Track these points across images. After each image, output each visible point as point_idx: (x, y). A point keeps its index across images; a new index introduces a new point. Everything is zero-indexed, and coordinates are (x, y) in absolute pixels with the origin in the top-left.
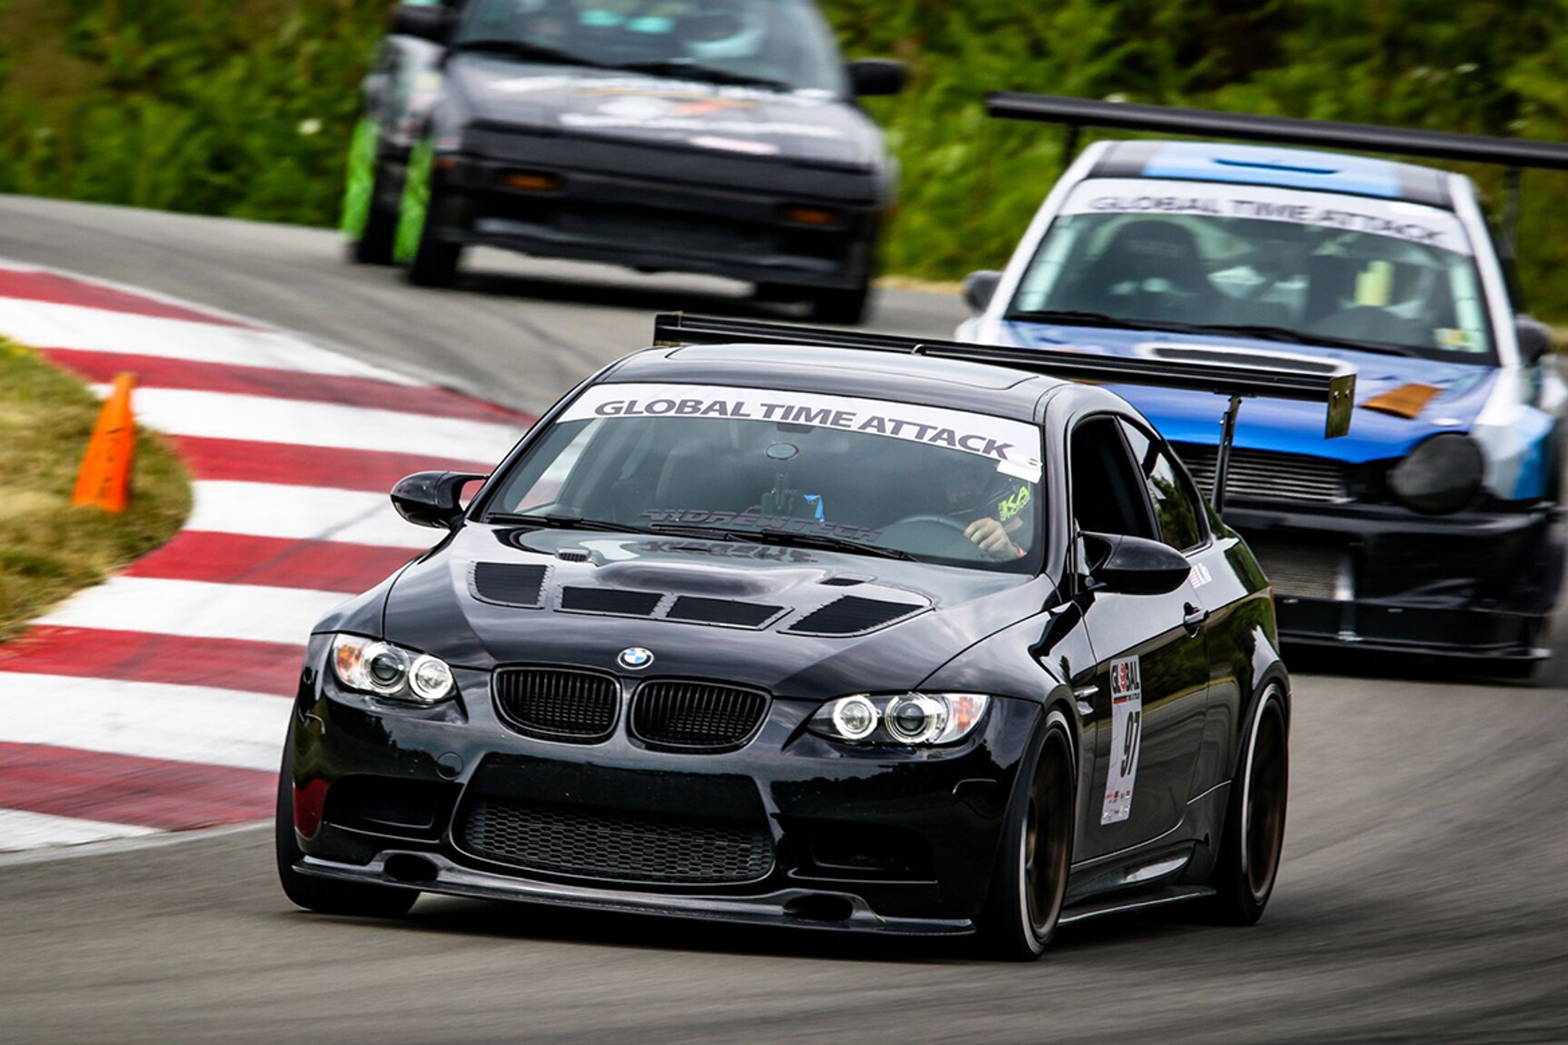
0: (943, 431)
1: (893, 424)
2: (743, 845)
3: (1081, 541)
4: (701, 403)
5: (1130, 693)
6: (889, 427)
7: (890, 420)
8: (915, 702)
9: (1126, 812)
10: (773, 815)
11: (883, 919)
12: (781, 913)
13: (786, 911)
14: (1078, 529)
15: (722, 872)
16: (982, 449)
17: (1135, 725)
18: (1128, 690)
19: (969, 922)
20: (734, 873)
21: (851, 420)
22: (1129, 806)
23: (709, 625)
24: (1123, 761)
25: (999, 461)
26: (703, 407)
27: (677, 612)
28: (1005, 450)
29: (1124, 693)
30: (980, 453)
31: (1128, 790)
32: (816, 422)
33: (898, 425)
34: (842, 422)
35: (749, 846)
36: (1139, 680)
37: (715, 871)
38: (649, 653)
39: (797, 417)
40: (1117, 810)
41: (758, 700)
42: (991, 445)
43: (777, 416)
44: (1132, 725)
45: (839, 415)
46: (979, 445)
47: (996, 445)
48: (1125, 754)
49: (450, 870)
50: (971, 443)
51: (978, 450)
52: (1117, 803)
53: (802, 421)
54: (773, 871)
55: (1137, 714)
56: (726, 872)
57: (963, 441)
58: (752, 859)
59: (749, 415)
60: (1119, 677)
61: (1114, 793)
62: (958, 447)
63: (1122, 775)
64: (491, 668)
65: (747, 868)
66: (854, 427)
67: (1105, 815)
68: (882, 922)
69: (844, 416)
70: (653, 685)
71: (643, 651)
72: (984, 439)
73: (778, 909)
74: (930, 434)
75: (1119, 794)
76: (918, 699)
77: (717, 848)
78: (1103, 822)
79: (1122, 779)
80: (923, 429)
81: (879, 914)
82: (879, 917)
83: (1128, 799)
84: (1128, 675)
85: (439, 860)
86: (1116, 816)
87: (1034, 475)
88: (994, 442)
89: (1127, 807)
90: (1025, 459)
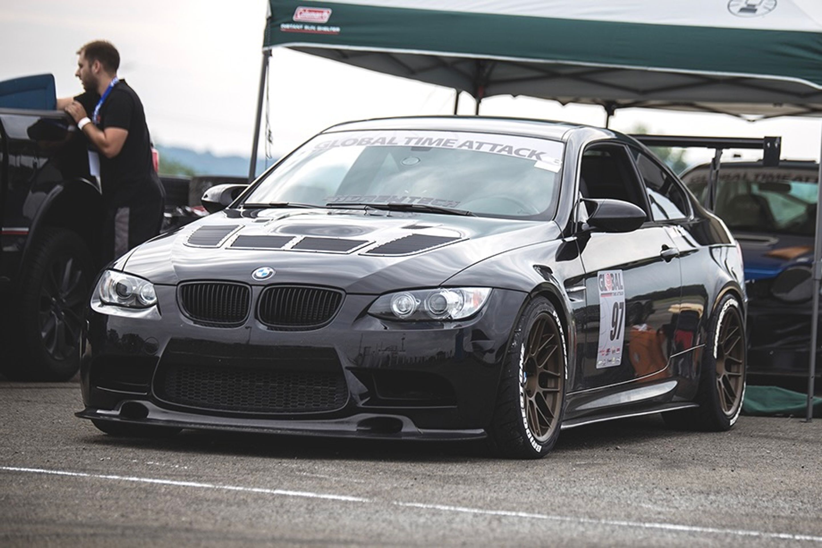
0: (506, 147)
1: (478, 144)
2: (331, 388)
3: (582, 204)
4: (372, 139)
5: (615, 291)
6: (475, 145)
7: (477, 142)
8: (441, 293)
9: (618, 361)
10: (347, 368)
11: (422, 431)
12: (355, 430)
13: (359, 428)
14: (581, 197)
15: (319, 405)
16: (527, 155)
17: (620, 310)
18: (613, 289)
19: (483, 431)
20: (327, 406)
21: (454, 143)
22: (620, 358)
23: (316, 252)
24: (612, 331)
25: (536, 161)
26: (372, 141)
27: (300, 246)
28: (541, 156)
29: (609, 291)
30: (526, 157)
31: (619, 347)
32: (434, 145)
33: (481, 144)
34: (449, 144)
35: (335, 388)
36: (622, 284)
37: (314, 405)
38: (271, 270)
39: (423, 143)
40: (610, 359)
41: (338, 295)
42: (533, 153)
43: (412, 144)
44: (618, 310)
45: (448, 141)
46: (527, 153)
47: (537, 153)
48: (613, 326)
49: (155, 411)
50: (521, 152)
51: (525, 156)
52: (609, 355)
53: (426, 145)
54: (348, 403)
55: (621, 304)
56: (321, 405)
57: (517, 152)
58: (337, 397)
59: (396, 144)
60: (605, 281)
61: (606, 350)
62: (514, 155)
63: (612, 338)
64: (176, 284)
65: (334, 403)
66: (455, 146)
67: (600, 362)
68: (420, 433)
69: (451, 141)
70: (272, 289)
71: (268, 269)
72: (529, 150)
73: (354, 428)
74: (499, 148)
75: (611, 350)
76: (443, 292)
77: (300, 389)
78: (598, 367)
79: (612, 342)
80: (495, 146)
81: (419, 428)
82: (419, 430)
83: (619, 353)
84: (613, 281)
85: (148, 404)
86: (609, 363)
87: (557, 168)
88: (535, 151)
89: (619, 358)
90: (552, 160)
